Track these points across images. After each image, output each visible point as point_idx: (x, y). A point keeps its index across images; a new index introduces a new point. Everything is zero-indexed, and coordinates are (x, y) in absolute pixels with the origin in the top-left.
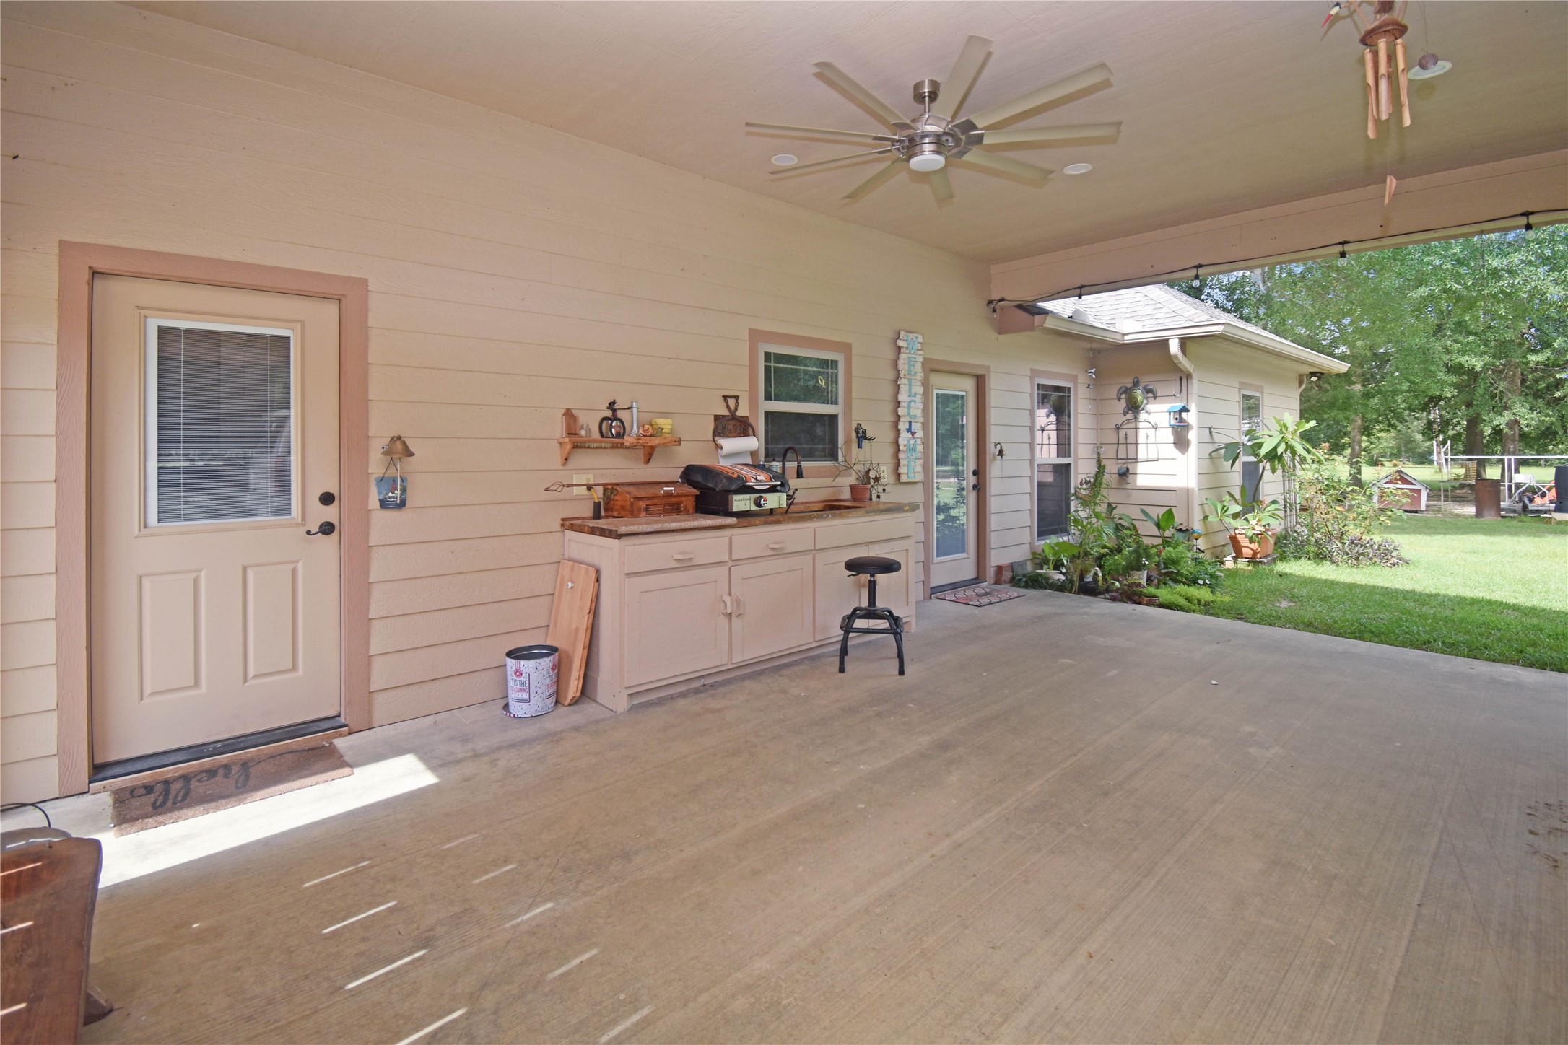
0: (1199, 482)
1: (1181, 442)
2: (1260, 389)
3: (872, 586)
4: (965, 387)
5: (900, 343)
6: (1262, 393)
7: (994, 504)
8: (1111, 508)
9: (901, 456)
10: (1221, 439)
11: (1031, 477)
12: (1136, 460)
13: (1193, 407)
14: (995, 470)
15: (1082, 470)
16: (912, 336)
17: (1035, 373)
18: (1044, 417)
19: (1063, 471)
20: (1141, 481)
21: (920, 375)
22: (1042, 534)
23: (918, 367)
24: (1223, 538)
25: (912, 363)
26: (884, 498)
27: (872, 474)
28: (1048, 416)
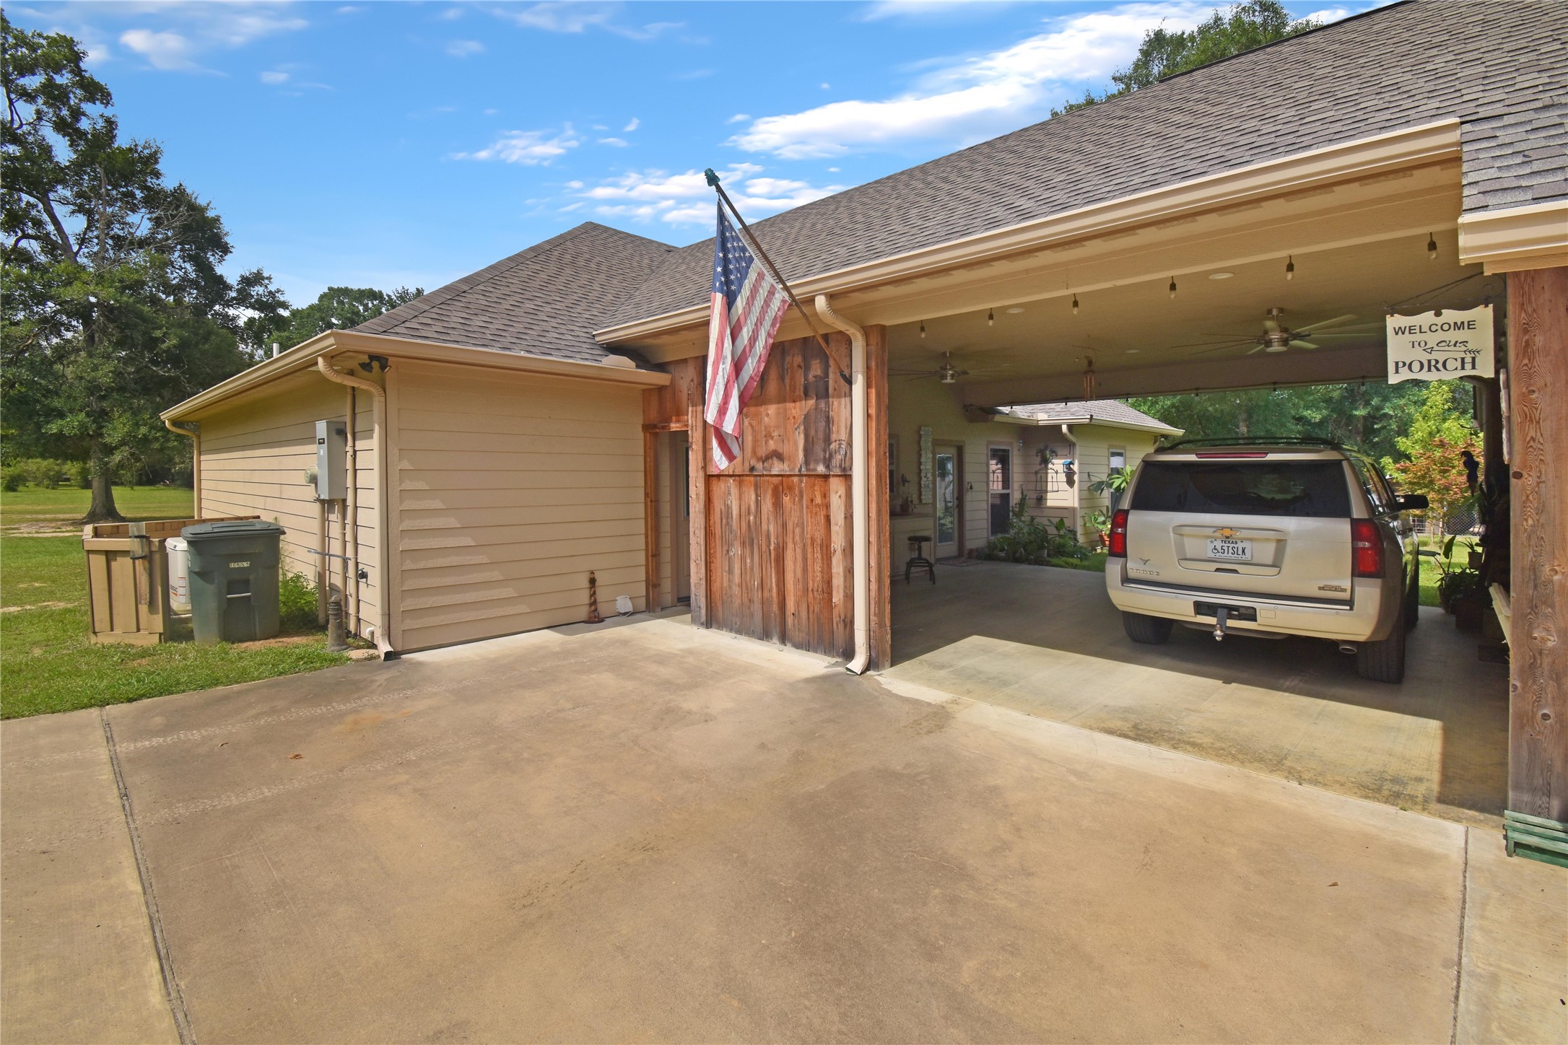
0: (1080, 504)
1: (1070, 482)
2: (1124, 448)
3: (920, 549)
4: (951, 452)
5: (922, 433)
6: (1125, 450)
7: (968, 515)
8: (1033, 519)
9: (922, 490)
10: (1095, 479)
11: (987, 501)
12: (1046, 492)
13: (1076, 462)
14: (969, 497)
15: (1016, 497)
16: (927, 428)
17: (989, 442)
18: (994, 465)
19: (1005, 498)
20: (1050, 503)
21: (931, 449)
22: (994, 532)
23: (930, 444)
24: (1096, 537)
25: (927, 443)
26: (915, 510)
27: (909, 499)
28: (997, 464)
